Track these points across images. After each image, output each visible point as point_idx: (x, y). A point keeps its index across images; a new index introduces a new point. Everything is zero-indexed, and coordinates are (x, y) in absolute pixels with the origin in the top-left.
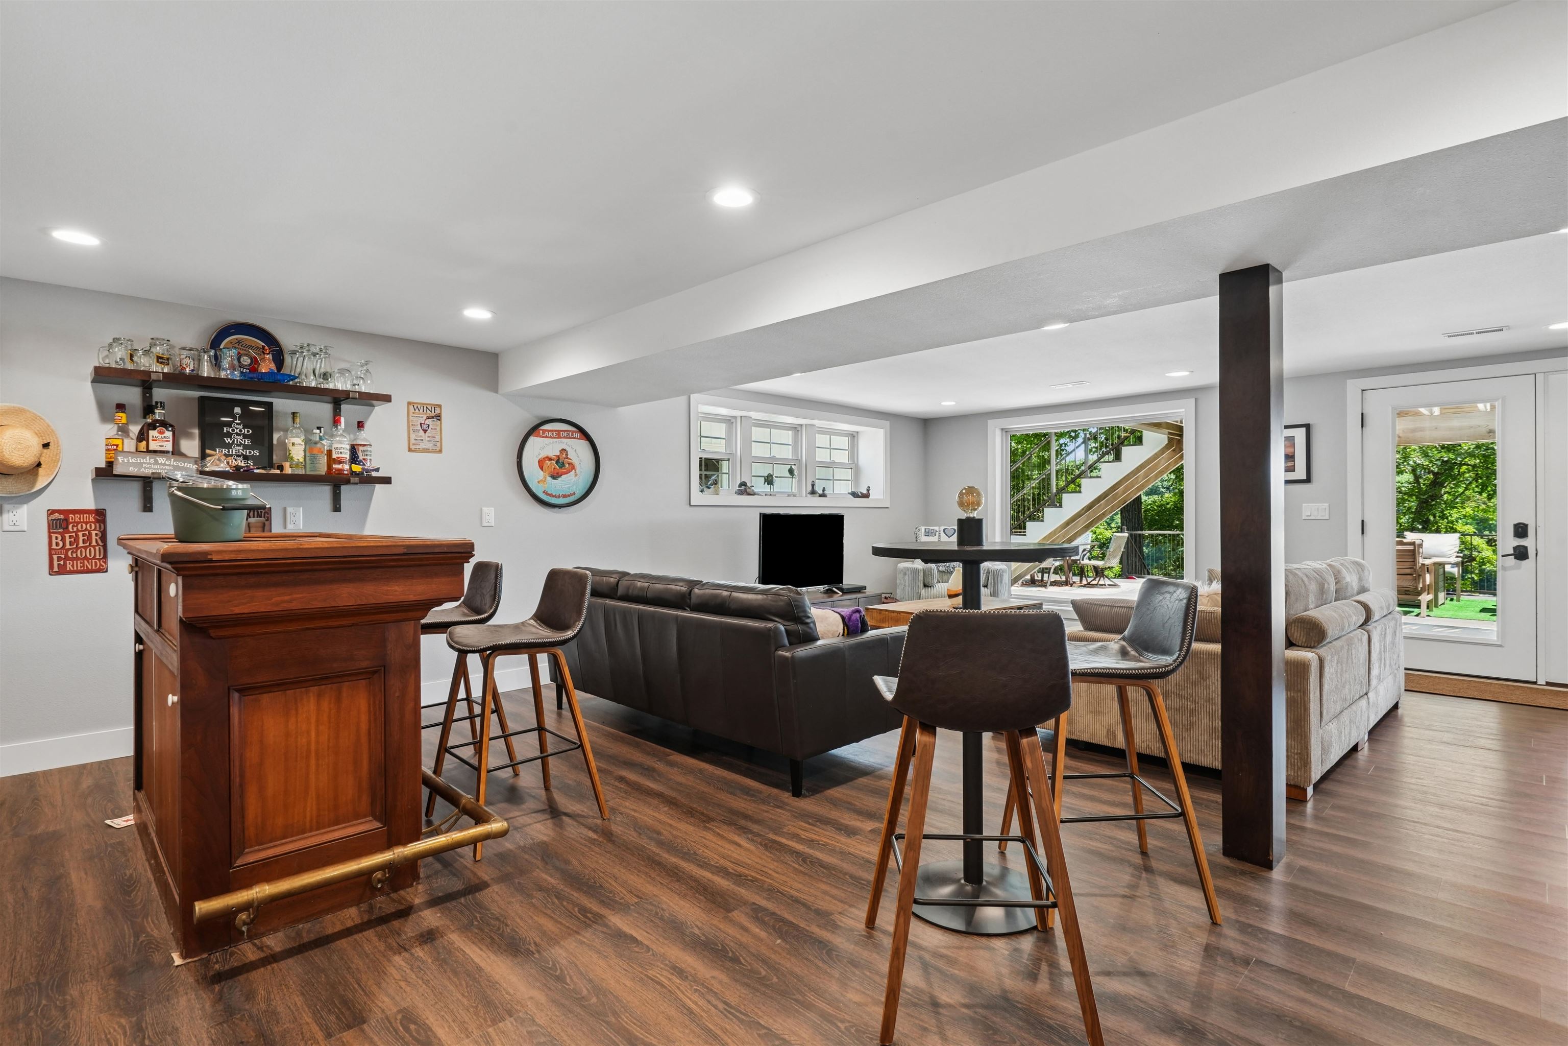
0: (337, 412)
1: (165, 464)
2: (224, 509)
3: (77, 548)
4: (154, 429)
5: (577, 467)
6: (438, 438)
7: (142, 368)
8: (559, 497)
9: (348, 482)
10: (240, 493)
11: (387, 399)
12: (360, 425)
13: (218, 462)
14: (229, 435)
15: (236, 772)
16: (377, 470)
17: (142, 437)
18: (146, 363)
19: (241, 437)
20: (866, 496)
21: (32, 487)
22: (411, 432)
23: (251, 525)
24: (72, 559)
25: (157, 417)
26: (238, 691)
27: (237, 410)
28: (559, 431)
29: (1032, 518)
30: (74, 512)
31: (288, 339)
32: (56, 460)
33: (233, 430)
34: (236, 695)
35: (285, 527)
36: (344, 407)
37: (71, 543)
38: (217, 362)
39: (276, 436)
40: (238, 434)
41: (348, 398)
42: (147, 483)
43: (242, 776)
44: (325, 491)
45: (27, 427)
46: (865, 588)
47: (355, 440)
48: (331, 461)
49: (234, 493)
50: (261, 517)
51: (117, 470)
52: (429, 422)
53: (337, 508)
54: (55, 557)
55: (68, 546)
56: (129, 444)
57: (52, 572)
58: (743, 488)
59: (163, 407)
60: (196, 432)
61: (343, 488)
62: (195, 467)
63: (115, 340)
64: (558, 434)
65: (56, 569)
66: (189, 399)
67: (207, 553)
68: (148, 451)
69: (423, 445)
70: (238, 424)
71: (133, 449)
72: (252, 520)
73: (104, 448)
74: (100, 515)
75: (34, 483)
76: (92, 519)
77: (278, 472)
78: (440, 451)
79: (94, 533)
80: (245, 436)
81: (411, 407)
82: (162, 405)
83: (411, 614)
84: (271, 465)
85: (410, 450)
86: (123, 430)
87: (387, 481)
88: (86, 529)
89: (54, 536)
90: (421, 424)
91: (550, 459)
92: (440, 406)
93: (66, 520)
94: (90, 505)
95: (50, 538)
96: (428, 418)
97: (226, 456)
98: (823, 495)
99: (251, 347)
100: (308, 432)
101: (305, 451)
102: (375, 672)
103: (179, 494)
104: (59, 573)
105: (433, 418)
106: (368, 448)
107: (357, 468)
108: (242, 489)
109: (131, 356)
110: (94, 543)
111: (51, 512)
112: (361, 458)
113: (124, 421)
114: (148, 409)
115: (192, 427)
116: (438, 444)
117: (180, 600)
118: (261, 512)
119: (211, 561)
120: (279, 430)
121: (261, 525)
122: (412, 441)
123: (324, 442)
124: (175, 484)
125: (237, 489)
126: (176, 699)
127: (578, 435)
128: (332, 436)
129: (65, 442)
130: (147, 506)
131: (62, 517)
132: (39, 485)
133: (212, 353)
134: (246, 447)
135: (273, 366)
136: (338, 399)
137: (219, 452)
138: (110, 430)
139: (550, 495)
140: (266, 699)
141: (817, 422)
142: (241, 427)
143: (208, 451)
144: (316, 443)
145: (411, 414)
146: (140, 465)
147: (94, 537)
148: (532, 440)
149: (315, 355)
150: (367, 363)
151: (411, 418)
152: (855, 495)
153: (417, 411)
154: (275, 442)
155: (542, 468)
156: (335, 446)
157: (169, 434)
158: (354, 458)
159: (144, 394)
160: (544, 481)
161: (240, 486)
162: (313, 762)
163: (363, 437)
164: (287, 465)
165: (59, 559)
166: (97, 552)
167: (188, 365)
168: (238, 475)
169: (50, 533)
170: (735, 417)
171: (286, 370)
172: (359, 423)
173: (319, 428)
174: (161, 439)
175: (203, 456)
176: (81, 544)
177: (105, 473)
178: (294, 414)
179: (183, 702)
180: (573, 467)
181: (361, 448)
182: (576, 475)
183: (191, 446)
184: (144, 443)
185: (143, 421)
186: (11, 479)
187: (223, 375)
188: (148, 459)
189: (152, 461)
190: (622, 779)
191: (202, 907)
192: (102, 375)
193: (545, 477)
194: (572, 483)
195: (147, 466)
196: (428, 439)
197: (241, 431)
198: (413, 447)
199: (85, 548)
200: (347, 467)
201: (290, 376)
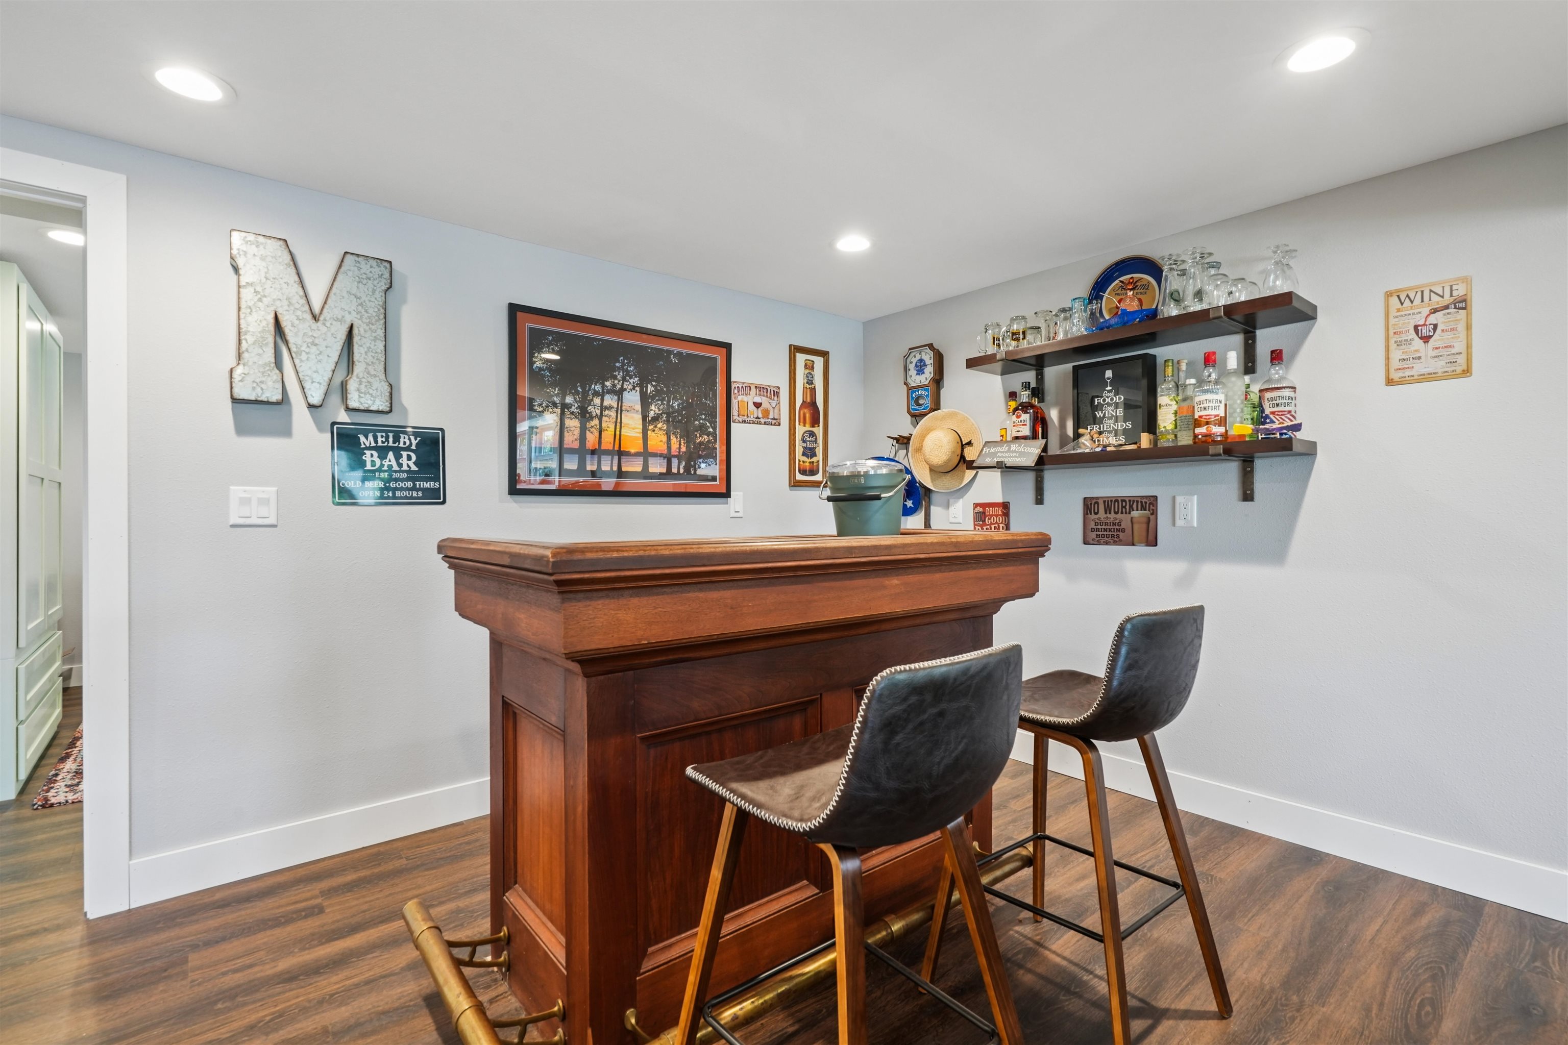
0: (1249, 344)
4: (1016, 412)
6: (1459, 346)
9: (1261, 452)
12: (1277, 357)
13: (1090, 442)
14: (1100, 407)
19: (1112, 408)
21: (961, 483)
22: (1393, 346)
23: (1134, 520)
25: (1022, 400)
27: (1108, 374)
30: (990, 505)
33: (1104, 400)
36: (1261, 333)
40: (1109, 405)
42: (1036, 473)
44: (1231, 469)
45: (952, 428)
47: (1264, 382)
48: (1196, 423)
50: (1145, 510)
52: (1437, 318)
53: (1247, 496)
61: (1257, 463)
69: (1419, 368)
70: (1109, 391)
74: (1005, 506)
75: (962, 479)
76: (1000, 511)
78: (1467, 372)
79: (1001, 526)
80: (1118, 406)
81: (1394, 301)
85: (1390, 382)
88: (996, 522)
90: (1416, 328)
92: (1466, 280)
93: (985, 512)
94: (999, 499)
96: (1435, 311)
97: (1097, 434)
105: (1447, 307)
106: (1285, 392)
107: (1245, 430)
111: (975, 506)
112: (1268, 411)
116: (1461, 360)
118: (1145, 505)
121: (1145, 520)
122: (1395, 363)
130: (1040, 498)
131: (982, 510)
132: (965, 481)
134: (1120, 419)
137: (1091, 430)
142: (1112, 394)
143: (1082, 429)
145: (1393, 313)
151: (1392, 321)
153: (1407, 303)
156: (1198, 399)
159: (1038, 376)
163: (1280, 375)
169: (974, 525)
172: (1274, 353)
181: (1270, 395)
196: (1435, 353)
197: (1112, 399)
198: (1395, 376)
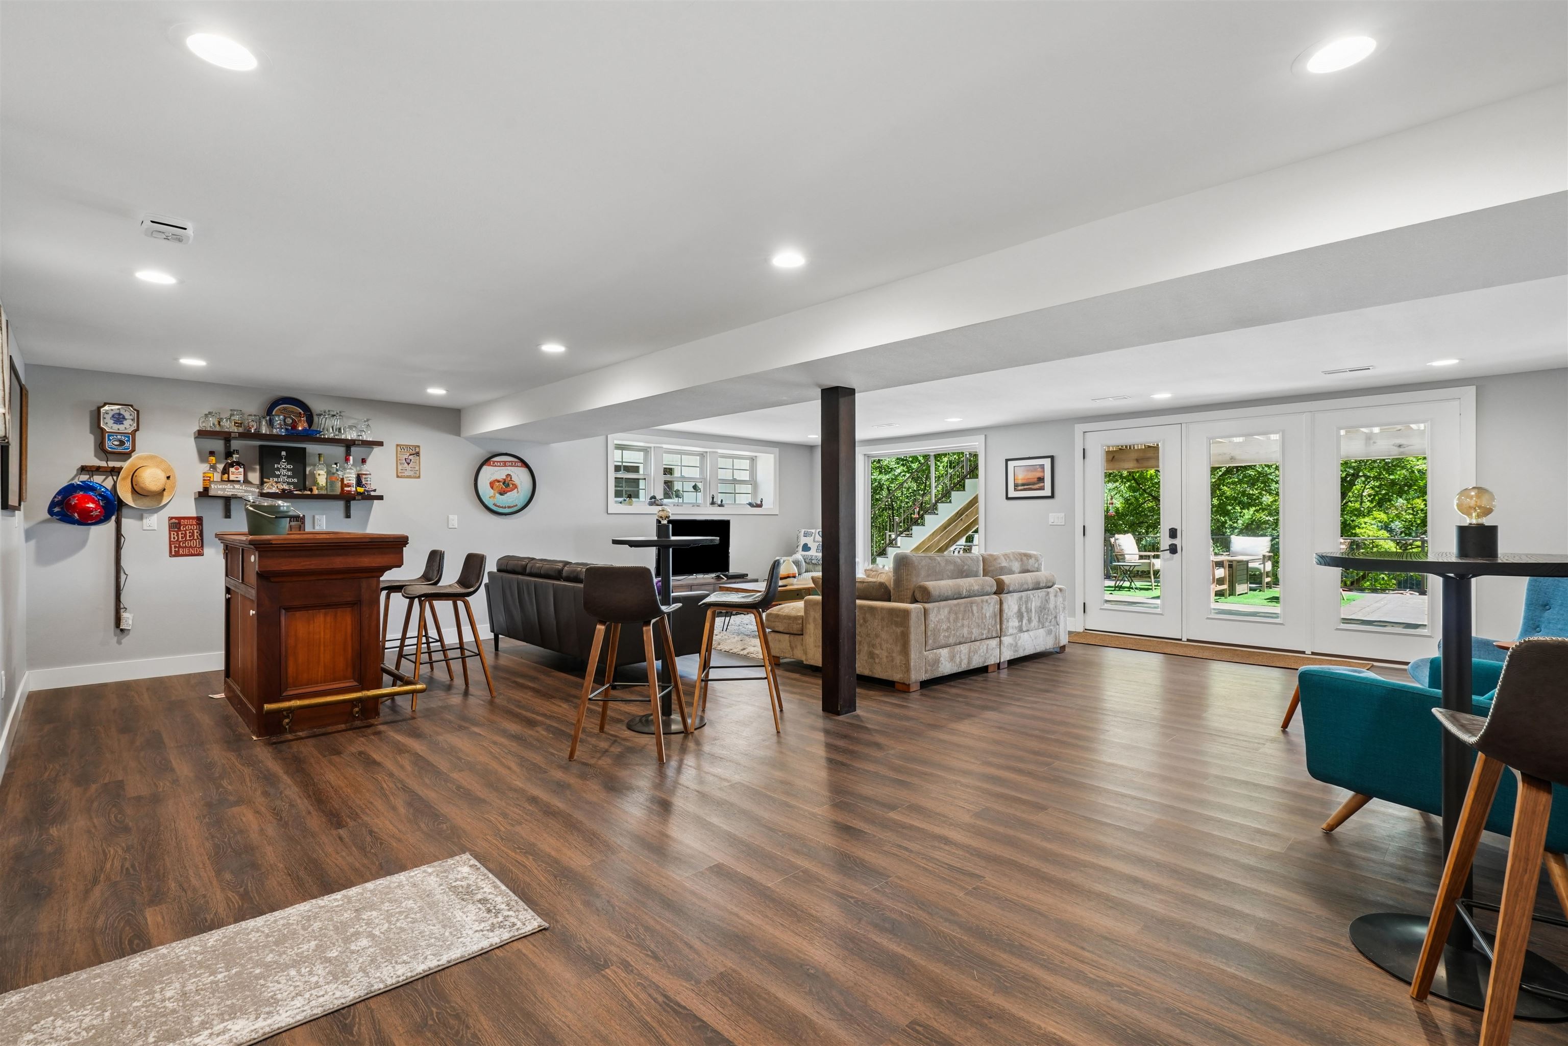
0: (348, 454)
1: (239, 489)
2: (276, 517)
3: (186, 540)
4: (233, 467)
5: (519, 487)
6: (417, 468)
7: (226, 430)
8: (505, 508)
9: (354, 499)
10: (285, 508)
11: (380, 444)
12: (364, 461)
13: (272, 487)
14: (278, 469)
15: (283, 649)
16: (375, 490)
17: (225, 471)
18: (228, 426)
19: (286, 471)
20: (760, 506)
21: (160, 503)
22: (399, 464)
23: (291, 526)
24: (183, 547)
25: (235, 460)
26: (284, 609)
27: (284, 453)
28: (505, 462)
29: (916, 523)
30: (184, 518)
31: (316, 406)
32: (173, 487)
33: (281, 466)
34: (283, 611)
35: (314, 528)
36: (353, 449)
37: (182, 538)
38: (271, 424)
39: (308, 469)
40: (283, 469)
41: (354, 444)
42: (227, 501)
43: (286, 651)
44: (340, 505)
45: (158, 467)
46: (747, 575)
47: (360, 470)
48: (343, 485)
49: (282, 508)
50: (298, 522)
51: (211, 493)
52: (411, 457)
53: (348, 516)
54: (173, 546)
55: (180, 540)
56: (217, 477)
57: (171, 555)
58: (653, 500)
59: (238, 453)
60: (258, 467)
61: (352, 502)
62: (257, 490)
63: (210, 413)
64: (505, 464)
65: (173, 553)
66: (254, 447)
67: (270, 540)
68: (229, 481)
69: (406, 474)
70: (284, 462)
71: (219, 480)
72: (292, 523)
73: (202, 479)
74: (199, 520)
75: (161, 501)
76: (194, 523)
77: (309, 493)
78: (419, 477)
79: (195, 531)
80: (289, 470)
81: (399, 448)
82: (237, 452)
83: (374, 574)
84: (305, 489)
85: (398, 477)
86: (213, 467)
87: (380, 498)
88: (191, 529)
89: (172, 533)
90: (405, 459)
91: (499, 481)
92: (419, 447)
93: (179, 523)
94: (193, 514)
95: (170, 534)
96: (411, 455)
97: (277, 482)
98: (721, 505)
99: (292, 412)
100: (328, 466)
101: (327, 479)
102: (355, 604)
103: (251, 509)
104: (174, 556)
105: (414, 454)
106: (369, 476)
107: (360, 490)
108: (287, 506)
109: (219, 422)
110: (196, 538)
111: (171, 518)
112: (364, 483)
113: (214, 462)
114: (229, 454)
115: (255, 464)
116: (418, 472)
117: (257, 563)
118: (300, 520)
119: (272, 544)
120: (310, 465)
121: (297, 526)
122: (399, 471)
123: (339, 473)
124: (249, 503)
125: (283, 506)
126: (254, 612)
127: (520, 464)
128: (345, 469)
129: (178, 475)
130: (228, 515)
131: (177, 521)
132: (164, 503)
133: (268, 418)
134: (289, 477)
135: (306, 425)
136: (348, 445)
137: (272, 480)
138: (205, 467)
139: (499, 506)
140: (298, 614)
141: (720, 451)
142: (286, 464)
143: (265, 480)
144: (334, 474)
145: (398, 453)
146: (224, 490)
147: (196, 534)
148: (485, 468)
149: (333, 416)
150: (368, 420)
151: (398, 456)
152: (750, 504)
153: (403, 450)
154: (307, 473)
155: (492, 488)
156: (346, 475)
157: (241, 470)
158: (359, 483)
159: (225, 444)
160: (494, 497)
161: (285, 504)
162: (322, 648)
163: (366, 469)
164: (315, 488)
165: (175, 547)
166: (196, 543)
167: (253, 426)
168: (284, 495)
169: (170, 531)
170: (651, 447)
171: (314, 427)
172: (363, 459)
173: (336, 464)
174: (237, 473)
175: (262, 483)
176: (188, 538)
177: (204, 494)
178: (320, 455)
179: (258, 614)
180: (515, 487)
181: (364, 476)
182: (518, 492)
183: (254, 477)
184: (226, 475)
185: (225, 462)
186: (148, 499)
187: (275, 431)
188: (229, 486)
189: (232, 487)
190: (515, 682)
191: (267, 707)
192: (201, 434)
193: (495, 494)
194: (514, 498)
195: (228, 490)
196: (411, 469)
197: (286, 467)
198: (400, 475)
199: (191, 540)
200: (354, 489)
201: (317, 431)
